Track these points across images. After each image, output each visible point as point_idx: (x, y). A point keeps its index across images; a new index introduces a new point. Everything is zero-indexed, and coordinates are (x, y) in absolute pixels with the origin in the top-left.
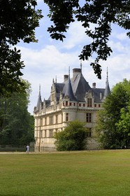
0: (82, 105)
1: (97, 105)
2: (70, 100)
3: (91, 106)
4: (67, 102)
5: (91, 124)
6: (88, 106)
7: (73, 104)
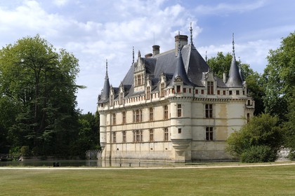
0: (200, 91)
1: (221, 92)
2: (184, 84)
3: (212, 93)
4: (179, 87)
5: (212, 120)
6: (208, 93)
7: (187, 90)
